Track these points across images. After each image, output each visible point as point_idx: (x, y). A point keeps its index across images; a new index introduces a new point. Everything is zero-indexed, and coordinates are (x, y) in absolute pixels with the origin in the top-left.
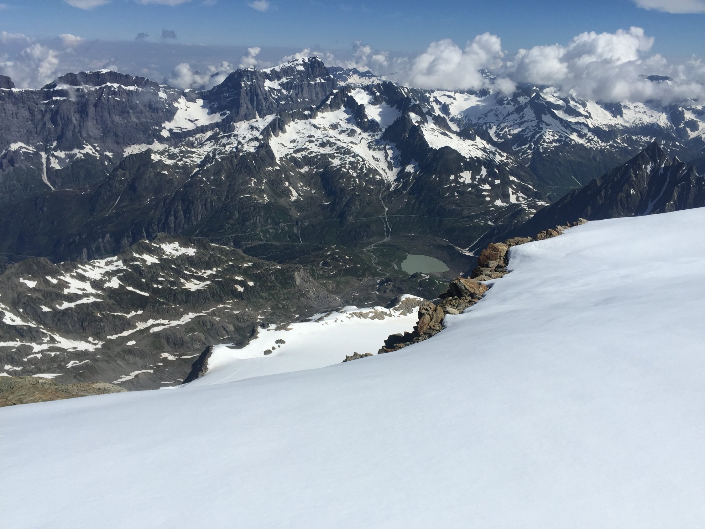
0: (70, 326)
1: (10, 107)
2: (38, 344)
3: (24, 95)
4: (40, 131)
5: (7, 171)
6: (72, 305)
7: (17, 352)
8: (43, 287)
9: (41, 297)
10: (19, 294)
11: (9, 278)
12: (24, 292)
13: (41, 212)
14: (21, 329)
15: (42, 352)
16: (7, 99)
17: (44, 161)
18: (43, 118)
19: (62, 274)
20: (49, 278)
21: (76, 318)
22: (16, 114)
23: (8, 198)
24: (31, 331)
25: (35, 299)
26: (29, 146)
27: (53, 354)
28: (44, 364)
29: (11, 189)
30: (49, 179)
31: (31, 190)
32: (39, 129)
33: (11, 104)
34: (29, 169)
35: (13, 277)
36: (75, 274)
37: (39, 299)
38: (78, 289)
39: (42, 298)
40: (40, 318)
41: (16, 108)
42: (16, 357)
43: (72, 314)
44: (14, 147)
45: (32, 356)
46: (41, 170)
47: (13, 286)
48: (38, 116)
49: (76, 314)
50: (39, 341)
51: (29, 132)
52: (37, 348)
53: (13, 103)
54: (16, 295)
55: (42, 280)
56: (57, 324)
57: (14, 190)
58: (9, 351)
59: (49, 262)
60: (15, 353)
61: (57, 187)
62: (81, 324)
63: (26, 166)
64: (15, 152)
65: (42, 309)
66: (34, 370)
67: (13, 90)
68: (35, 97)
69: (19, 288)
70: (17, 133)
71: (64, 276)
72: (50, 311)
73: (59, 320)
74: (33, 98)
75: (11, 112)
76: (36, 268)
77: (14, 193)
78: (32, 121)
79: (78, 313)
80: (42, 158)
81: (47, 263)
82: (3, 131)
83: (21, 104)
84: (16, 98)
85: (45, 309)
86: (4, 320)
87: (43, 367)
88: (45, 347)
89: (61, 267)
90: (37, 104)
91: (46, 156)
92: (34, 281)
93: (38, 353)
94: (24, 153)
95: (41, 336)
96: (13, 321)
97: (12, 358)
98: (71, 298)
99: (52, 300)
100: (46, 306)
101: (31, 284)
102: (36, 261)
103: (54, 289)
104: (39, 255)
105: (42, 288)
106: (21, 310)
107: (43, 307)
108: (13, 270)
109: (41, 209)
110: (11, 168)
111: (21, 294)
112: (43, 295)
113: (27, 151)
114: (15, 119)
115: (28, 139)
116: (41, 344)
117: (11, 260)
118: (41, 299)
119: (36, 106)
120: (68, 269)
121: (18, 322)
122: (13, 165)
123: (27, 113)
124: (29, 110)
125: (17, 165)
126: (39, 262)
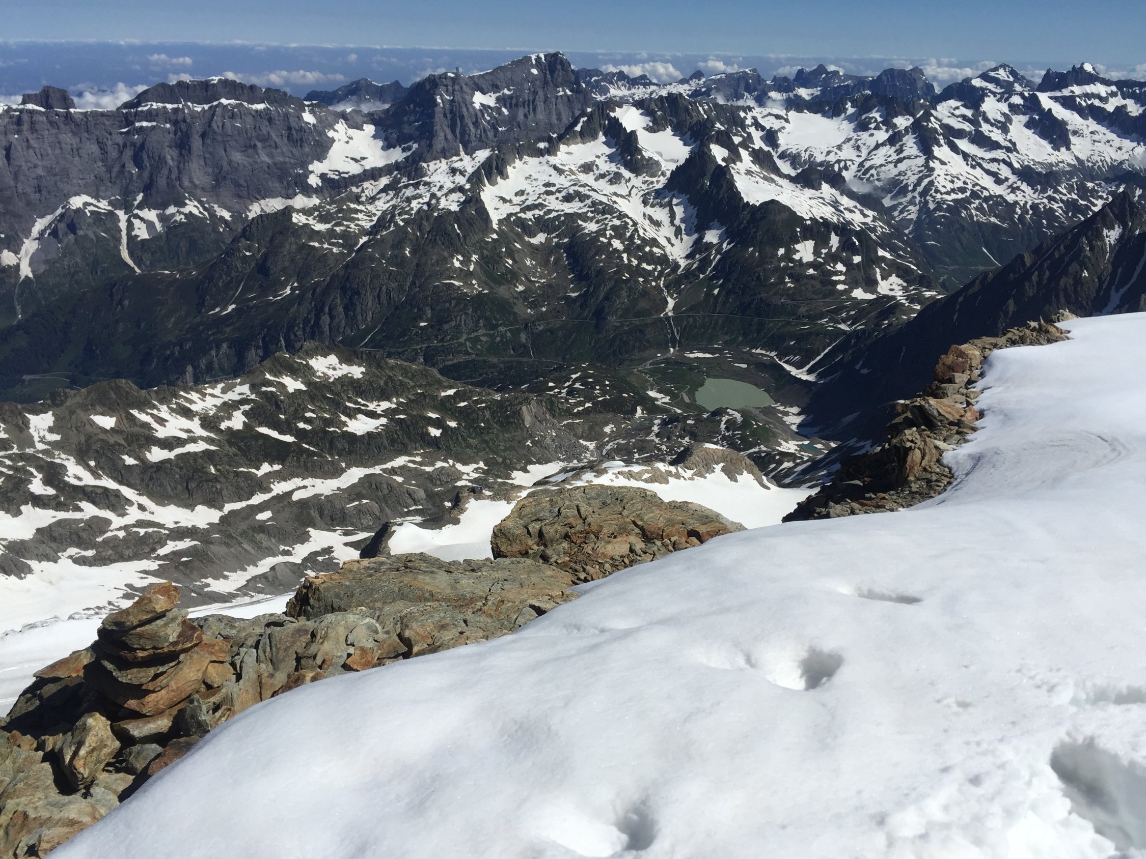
0: (168, 487)
1: (68, 138)
2: (119, 516)
3: (91, 119)
4: (117, 177)
5: (65, 241)
6: (171, 455)
7: (87, 528)
8: (126, 427)
9: (123, 442)
10: (89, 438)
11: (72, 413)
12: (95, 434)
13: (119, 307)
14: (92, 492)
15: (125, 528)
16: (62, 126)
17: (123, 225)
18: (120, 157)
19: (155, 407)
20: (135, 412)
21: (177, 476)
22: (78, 150)
23: (67, 285)
24: (107, 495)
25: (113, 446)
26: (99, 201)
27: (142, 531)
28: (128, 548)
29: (72, 270)
30: (131, 254)
31: (102, 272)
32: (113, 175)
33: (69, 135)
34: (99, 238)
35: (78, 411)
36: (174, 406)
37: (120, 445)
38: (181, 430)
39: (125, 444)
40: (122, 475)
41: (78, 140)
42: (84, 535)
43: (171, 469)
44: (77, 202)
45: (109, 534)
46: (118, 240)
47: (79, 424)
48: (114, 154)
49: (177, 470)
50: (121, 512)
51: (99, 179)
52: (117, 521)
53: (72, 132)
54: (83, 439)
55: (124, 415)
56: (148, 486)
57: (77, 272)
58: (74, 526)
59: (135, 387)
60: (84, 530)
61: (143, 267)
62: (185, 484)
63: (94, 232)
64: (78, 210)
65: (124, 460)
66: (113, 557)
67: (72, 110)
68: (107, 123)
69: (88, 426)
70: (80, 181)
71: (159, 410)
72: (137, 465)
73: (151, 478)
74: (104, 124)
75: (69, 147)
76: (114, 397)
77: (76, 277)
78: (102, 161)
79: (181, 468)
80: (119, 221)
81: (131, 388)
82: (58, 178)
83: (86, 135)
84: (77, 125)
85: (130, 461)
86: (66, 478)
87: (127, 552)
88: (129, 520)
89: (154, 395)
90: (111, 134)
91: (127, 216)
92: (111, 417)
93: (118, 529)
94: (92, 212)
95: (123, 503)
96: (80, 479)
97: (79, 537)
98: (168, 443)
99: (141, 447)
100: (130, 456)
101: (107, 422)
102: (113, 385)
103: (143, 430)
104: (118, 375)
105: (123, 428)
106: (92, 463)
107: (125, 457)
108: (78, 399)
109: (120, 302)
110: (71, 237)
111: (91, 437)
112: (126, 440)
113: (96, 209)
114: (77, 158)
115: (98, 190)
116: (123, 515)
117: (74, 383)
118: (122, 445)
119: (109, 137)
120: (164, 398)
121: (88, 480)
122: (75, 234)
123: (95, 148)
124: (98, 142)
125: (81, 233)
126: (118, 387)
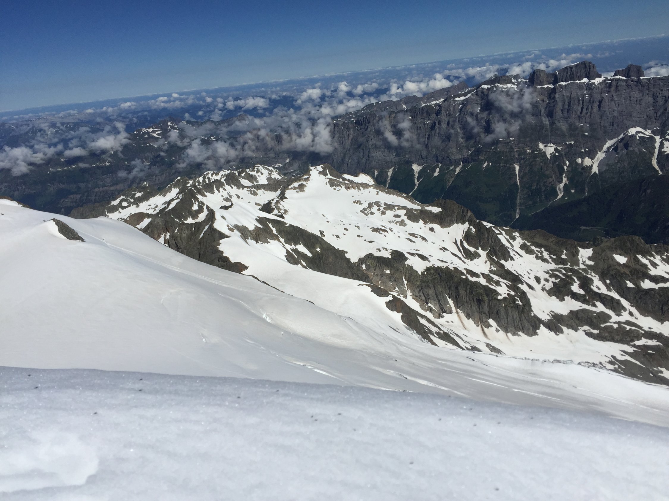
0: (650, 306)
1: (636, 94)
2: (617, 315)
3: (652, 82)
4: (660, 116)
5: (621, 153)
6: (656, 286)
7: (597, 317)
8: (632, 264)
9: (628, 273)
10: (609, 267)
11: (603, 251)
12: (614, 265)
13: (644, 193)
14: (604, 298)
15: (619, 323)
16: (634, 87)
17: (657, 145)
18: (665, 104)
19: (652, 256)
20: (640, 257)
21: (657, 300)
22: (640, 101)
23: (616, 179)
24: (612, 302)
25: (622, 274)
26: (646, 131)
27: (628, 328)
28: (618, 335)
29: (621, 170)
30: (658, 163)
31: (639, 172)
32: (658, 115)
33: (637, 92)
34: (641, 152)
35: (607, 250)
36: (665, 257)
37: (626, 274)
38: (666, 272)
39: (629, 274)
40: (624, 292)
41: (641, 95)
42: (595, 321)
43: (654, 295)
44: (632, 131)
45: (608, 324)
46: (652, 154)
47: (606, 258)
48: (661, 102)
49: (658, 296)
50: (618, 313)
51: (649, 117)
52: (615, 318)
53: (639, 90)
54: (606, 267)
55: (633, 257)
56: (637, 301)
57: (623, 172)
58: (590, 314)
59: (643, 241)
60: (595, 317)
61: (664, 170)
62: (661, 306)
63: (639, 149)
64: (633, 135)
65: (626, 284)
66: (608, 338)
67: (642, 78)
68: (661, 84)
69: (610, 260)
70: (637, 119)
71: (654, 258)
72: (633, 288)
73: (640, 298)
74: (659, 85)
75: (635, 99)
76: (629, 246)
77: (622, 174)
78: (653, 107)
79: (661, 296)
80: (655, 142)
81: (640, 242)
82: (624, 117)
83: (647, 92)
84: (643, 86)
85: (630, 285)
86: (592, 287)
87: (617, 337)
88: (622, 319)
89: (653, 248)
90: (662, 90)
91: (661, 140)
92: (625, 257)
93: (615, 323)
94: (640, 137)
95: (620, 308)
96: (599, 289)
97: (592, 321)
98: (656, 279)
99: (638, 278)
100: (631, 282)
101: (622, 260)
102: (630, 239)
103: (642, 268)
104: (634, 233)
105: (631, 265)
106: (608, 282)
107: (628, 282)
108: (608, 244)
109: (645, 191)
110: (625, 151)
111: (611, 266)
112: (630, 272)
113: (643, 135)
114: (638, 106)
115: (647, 124)
116: (619, 315)
117: (608, 234)
118: (628, 275)
119: (661, 92)
120: (660, 251)
121: (604, 290)
122: (627, 149)
123: (650, 99)
124: (653, 96)
125: (631, 149)
126: (633, 240)
